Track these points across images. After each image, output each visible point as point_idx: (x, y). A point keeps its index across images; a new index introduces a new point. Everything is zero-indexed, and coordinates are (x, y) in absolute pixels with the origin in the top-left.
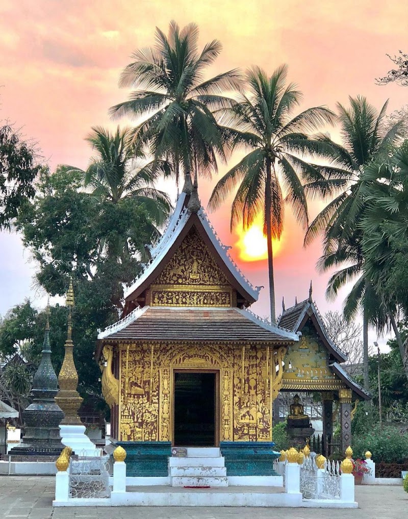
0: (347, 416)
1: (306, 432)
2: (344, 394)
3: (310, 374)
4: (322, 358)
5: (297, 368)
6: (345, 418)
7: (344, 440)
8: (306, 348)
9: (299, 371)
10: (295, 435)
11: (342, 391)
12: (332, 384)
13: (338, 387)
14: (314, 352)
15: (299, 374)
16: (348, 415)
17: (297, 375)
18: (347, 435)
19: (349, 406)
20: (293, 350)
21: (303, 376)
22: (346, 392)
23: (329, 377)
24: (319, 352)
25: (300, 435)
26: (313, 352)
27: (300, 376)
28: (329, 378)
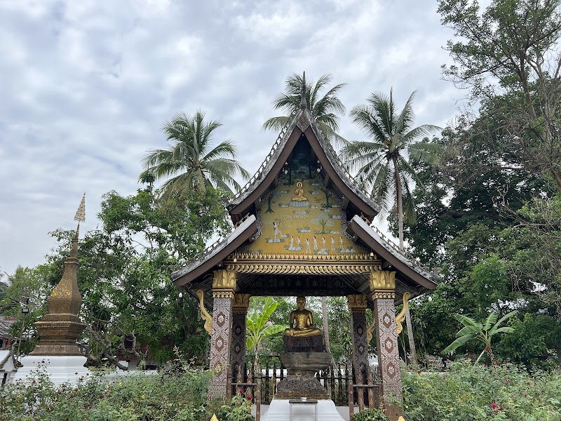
0: (388, 326)
1: (316, 360)
2: (380, 281)
3: (312, 245)
4: (334, 217)
5: (288, 235)
6: (384, 329)
7: (385, 375)
8: (303, 201)
9: (292, 240)
10: (296, 365)
11: (375, 276)
12: (355, 263)
13: (366, 267)
14: (319, 206)
15: (292, 245)
16: (390, 323)
17: (287, 247)
18: (391, 364)
19: (391, 304)
20: (280, 205)
21: (299, 248)
22: (383, 277)
23: (347, 251)
24: (328, 206)
25: (305, 366)
26: (316, 207)
27: (294, 249)
28: (349, 252)
